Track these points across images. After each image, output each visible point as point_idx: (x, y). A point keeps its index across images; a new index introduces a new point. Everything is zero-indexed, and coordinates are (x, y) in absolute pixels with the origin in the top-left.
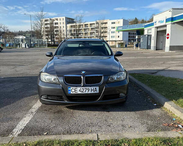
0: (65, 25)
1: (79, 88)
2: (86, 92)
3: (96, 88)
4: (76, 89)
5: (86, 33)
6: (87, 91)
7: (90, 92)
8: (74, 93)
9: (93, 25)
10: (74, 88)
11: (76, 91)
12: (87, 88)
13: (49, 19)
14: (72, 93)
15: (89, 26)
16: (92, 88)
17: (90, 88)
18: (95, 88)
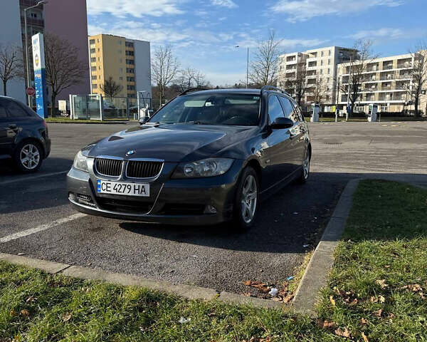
0: (332, 67)
1: (113, 184)
2: (126, 193)
3: (143, 187)
4: (109, 185)
5: (386, 84)
6: (127, 190)
7: (131, 194)
8: (105, 192)
9: (407, 63)
10: (105, 182)
11: (108, 189)
12: (127, 184)
13: (296, 54)
14: (102, 192)
15: (395, 64)
16: (137, 185)
17: (132, 185)
18: (141, 185)
